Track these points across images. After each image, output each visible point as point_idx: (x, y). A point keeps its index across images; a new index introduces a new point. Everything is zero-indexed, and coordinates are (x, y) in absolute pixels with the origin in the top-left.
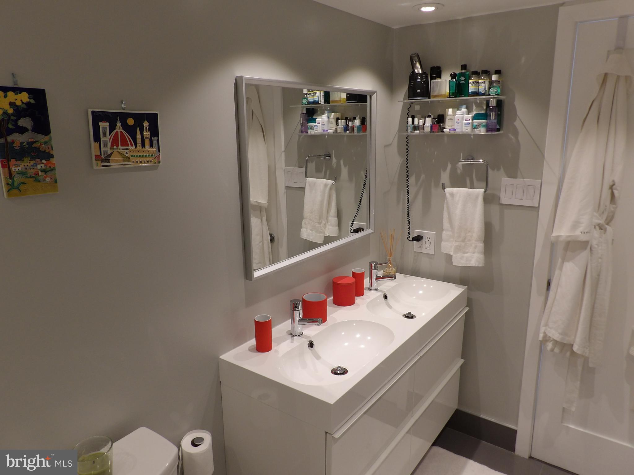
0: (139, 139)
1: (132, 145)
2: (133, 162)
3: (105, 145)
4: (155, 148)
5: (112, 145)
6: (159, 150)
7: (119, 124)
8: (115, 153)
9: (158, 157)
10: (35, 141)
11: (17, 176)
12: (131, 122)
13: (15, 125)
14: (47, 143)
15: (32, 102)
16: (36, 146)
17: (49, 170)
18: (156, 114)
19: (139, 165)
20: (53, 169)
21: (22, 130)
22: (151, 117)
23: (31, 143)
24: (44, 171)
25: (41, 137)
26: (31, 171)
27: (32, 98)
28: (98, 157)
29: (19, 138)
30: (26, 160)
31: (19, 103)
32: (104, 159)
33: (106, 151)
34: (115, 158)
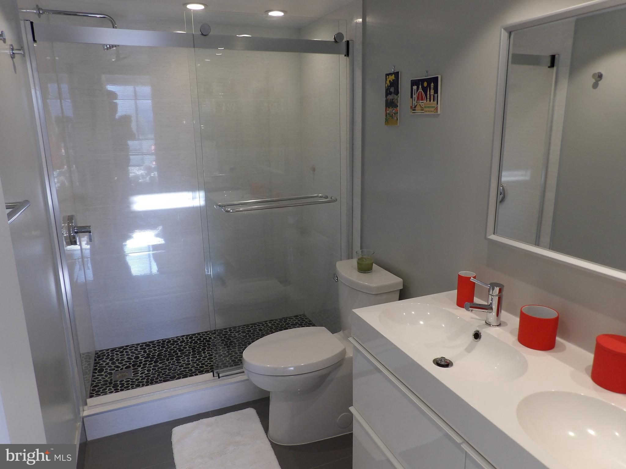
0: (428, 95)
1: (425, 100)
2: (425, 111)
3: (415, 100)
4: (436, 102)
5: (417, 100)
6: (437, 104)
7: (420, 87)
8: (418, 106)
9: (437, 108)
10: (394, 99)
11: (388, 115)
12: (425, 84)
13: (389, 91)
14: (397, 99)
15: (395, 79)
16: (394, 101)
17: (396, 113)
18: (437, 77)
19: (428, 113)
20: (398, 113)
21: (391, 93)
22: (435, 80)
23: (392, 99)
24: (395, 114)
25: (396, 97)
26: (392, 113)
27: (395, 77)
28: (411, 107)
29: (390, 97)
30: (391, 108)
31: (391, 80)
32: (413, 108)
33: (415, 104)
34: (418, 108)
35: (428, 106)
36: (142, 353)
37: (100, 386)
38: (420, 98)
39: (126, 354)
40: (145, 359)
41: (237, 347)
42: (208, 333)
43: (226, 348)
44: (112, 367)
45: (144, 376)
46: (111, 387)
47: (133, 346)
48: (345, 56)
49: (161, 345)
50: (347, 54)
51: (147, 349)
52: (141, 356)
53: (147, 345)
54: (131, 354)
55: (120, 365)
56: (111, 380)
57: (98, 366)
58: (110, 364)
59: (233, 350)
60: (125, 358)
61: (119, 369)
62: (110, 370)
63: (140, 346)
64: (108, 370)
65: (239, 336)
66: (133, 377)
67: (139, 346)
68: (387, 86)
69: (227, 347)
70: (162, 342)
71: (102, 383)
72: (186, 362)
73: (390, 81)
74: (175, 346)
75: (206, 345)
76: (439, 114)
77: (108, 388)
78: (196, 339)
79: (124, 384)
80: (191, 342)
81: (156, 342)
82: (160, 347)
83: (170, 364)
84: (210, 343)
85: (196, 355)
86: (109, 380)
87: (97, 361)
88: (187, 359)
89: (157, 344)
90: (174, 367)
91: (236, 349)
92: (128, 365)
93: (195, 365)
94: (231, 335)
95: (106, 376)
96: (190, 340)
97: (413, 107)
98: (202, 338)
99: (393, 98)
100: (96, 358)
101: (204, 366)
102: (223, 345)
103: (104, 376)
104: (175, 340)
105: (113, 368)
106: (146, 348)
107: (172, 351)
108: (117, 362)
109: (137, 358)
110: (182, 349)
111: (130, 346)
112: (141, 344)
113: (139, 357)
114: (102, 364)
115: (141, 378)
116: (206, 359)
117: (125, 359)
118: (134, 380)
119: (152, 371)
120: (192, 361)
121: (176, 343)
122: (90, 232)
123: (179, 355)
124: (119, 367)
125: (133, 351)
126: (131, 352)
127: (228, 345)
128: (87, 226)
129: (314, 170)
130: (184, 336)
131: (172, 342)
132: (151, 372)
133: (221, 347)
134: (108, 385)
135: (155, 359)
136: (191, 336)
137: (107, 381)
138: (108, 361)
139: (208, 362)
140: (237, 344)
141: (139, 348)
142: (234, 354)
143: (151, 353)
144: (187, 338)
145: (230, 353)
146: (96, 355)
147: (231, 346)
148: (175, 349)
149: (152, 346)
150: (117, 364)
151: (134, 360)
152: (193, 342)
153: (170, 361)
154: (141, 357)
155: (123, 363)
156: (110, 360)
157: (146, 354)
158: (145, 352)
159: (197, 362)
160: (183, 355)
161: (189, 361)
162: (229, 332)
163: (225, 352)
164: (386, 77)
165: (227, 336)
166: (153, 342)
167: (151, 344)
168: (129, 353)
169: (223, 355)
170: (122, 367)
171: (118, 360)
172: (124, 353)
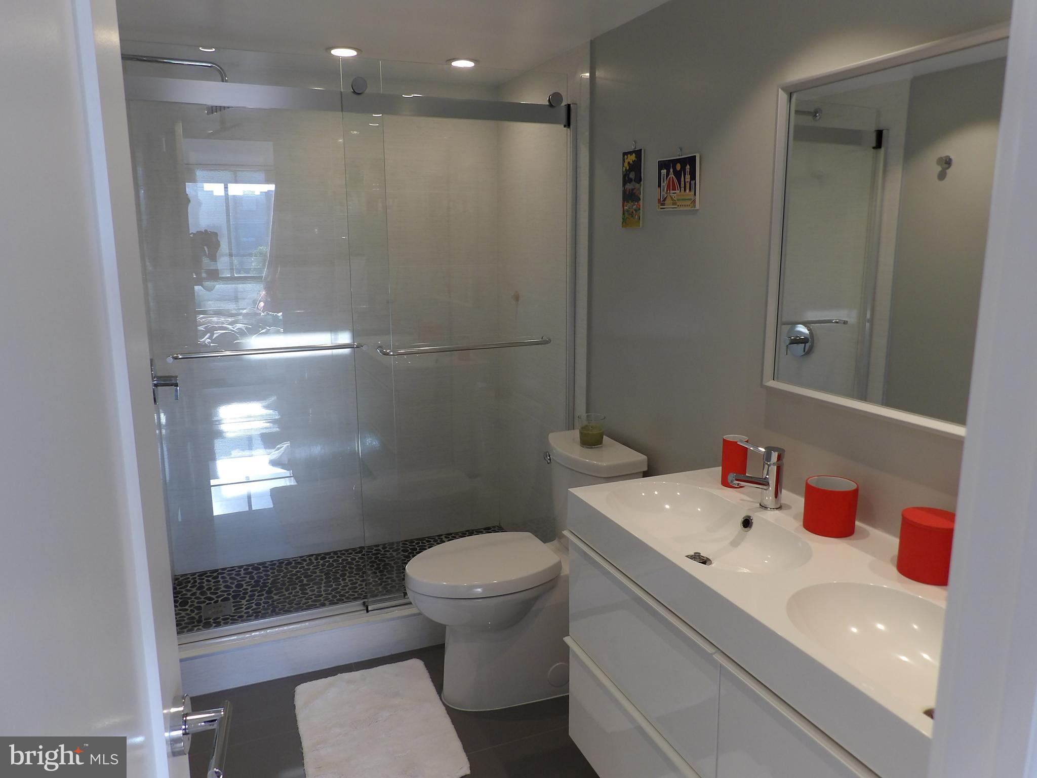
0: (683, 183)
1: (678, 190)
2: (678, 206)
3: (664, 190)
4: (693, 193)
5: (667, 191)
6: (695, 194)
7: (671, 170)
8: (669, 198)
9: (694, 201)
10: (635, 189)
11: (626, 213)
12: (678, 167)
13: (628, 177)
14: (639, 189)
15: (636, 159)
16: (634, 191)
17: (638, 210)
18: (695, 156)
19: (681, 209)
20: (640, 209)
21: (630, 181)
22: (692, 160)
23: (633, 190)
24: (636, 210)
25: (637, 186)
26: (631, 210)
27: (636, 157)
28: (659, 200)
29: (629, 186)
30: (630, 201)
31: (631, 162)
32: (662, 202)
33: (664, 195)
34: (668, 201)
35: (682, 198)
36: (247, 579)
37: (184, 625)
38: (671, 187)
39: (222, 580)
40: (251, 588)
41: (395, 572)
42: (350, 551)
43: (378, 573)
44: (201, 598)
45: (251, 612)
46: (200, 627)
47: (232, 569)
48: (565, 126)
49: (277, 568)
50: (568, 125)
51: (255, 574)
52: (246, 583)
53: (255, 567)
54: (230, 581)
55: (214, 596)
56: (201, 617)
57: (180, 597)
58: (198, 595)
59: (388, 576)
60: (222, 586)
61: (212, 602)
62: (198, 603)
63: (244, 570)
64: (195, 603)
65: (399, 556)
66: (233, 613)
67: (242, 569)
68: (624, 169)
69: (380, 572)
70: (277, 564)
71: (186, 621)
72: (315, 592)
73: (629, 163)
74: (298, 569)
75: (347, 568)
76: (698, 210)
77: (196, 628)
78: (331, 560)
79: (221, 622)
80: (323, 565)
81: (269, 563)
82: (275, 571)
83: (291, 595)
84: (353, 566)
85: (331, 583)
86: (197, 617)
87: (178, 590)
88: (317, 588)
89: (270, 567)
90: (297, 600)
91: (393, 574)
92: (226, 596)
93: (330, 597)
94: (386, 554)
95: (192, 611)
96: (322, 562)
97: (662, 200)
98: (340, 560)
99: (633, 188)
100: (175, 585)
101: (343, 598)
102: (373, 568)
103: (188, 612)
104: (299, 561)
105: (202, 600)
106: (253, 572)
107: (295, 577)
108: (208, 592)
109: (239, 586)
110: (309, 574)
111: (228, 569)
112: (245, 567)
113: (242, 585)
114: (186, 594)
115: (246, 615)
116: (347, 588)
117: (220, 588)
118: (236, 617)
119: (263, 605)
120: (324, 591)
121: (300, 566)
122: (176, 385)
123: (305, 582)
124: (212, 599)
125: (233, 576)
126: (230, 578)
127: (381, 569)
128: (173, 377)
129: (517, 298)
130: (312, 555)
131: (293, 564)
132: (261, 607)
133: (369, 572)
134: (196, 623)
135: (267, 589)
136: (323, 555)
137: (193, 618)
138: (194, 590)
139: (351, 593)
140: (395, 568)
141: (242, 572)
142: (390, 582)
143: (261, 580)
144: (316, 559)
145: (384, 580)
146: (176, 582)
147: (385, 571)
148: (299, 574)
149: (262, 569)
150: (209, 595)
151: (235, 589)
152: (327, 564)
153: (291, 591)
154: (247, 586)
155: (218, 593)
156: (197, 589)
157: (253, 581)
158: (251, 578)
159: (333, 593)
160: (311, 583)
161: (321, 592)
162: (383, 551)
163: (377, 579)
164: (624, 156)
165: (379, 555)
166: (265, 563)
167: (260, 567)
168: (228, 579)
169: (373, 583)
170: (216, 599)
171: (210, 589)
172: (219, 579)
